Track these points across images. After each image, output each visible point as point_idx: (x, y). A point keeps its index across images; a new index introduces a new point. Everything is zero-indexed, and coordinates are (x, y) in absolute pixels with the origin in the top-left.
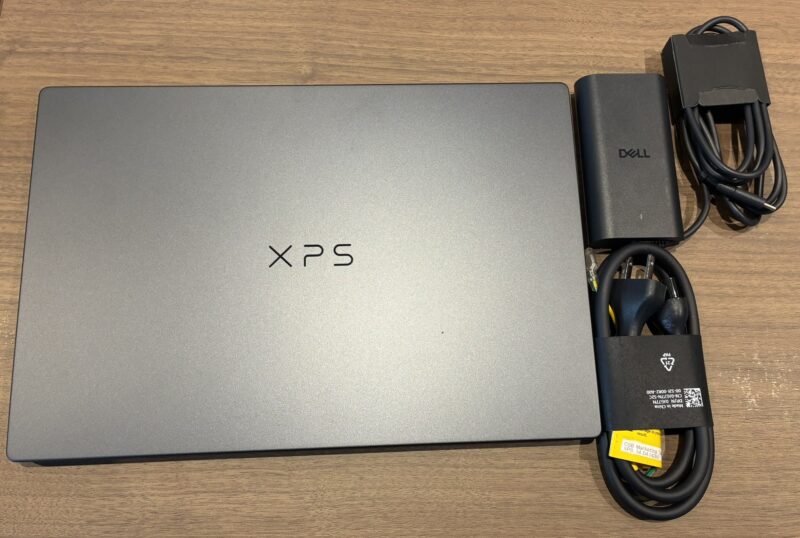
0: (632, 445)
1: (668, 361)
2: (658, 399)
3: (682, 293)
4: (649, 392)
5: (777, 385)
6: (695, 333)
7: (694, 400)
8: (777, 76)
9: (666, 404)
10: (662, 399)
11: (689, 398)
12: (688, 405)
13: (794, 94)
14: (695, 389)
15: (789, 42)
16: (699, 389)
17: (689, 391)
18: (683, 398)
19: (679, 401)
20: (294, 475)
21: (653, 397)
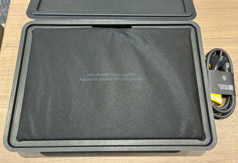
0: (214, 97)
1: (224, 78)
2: (221, 87)
3: (229, 62)
4: (219, 85)
5: (224, 129)
6: (232, 72)
7: (231, 88)
8: (216, 41)
10: (222, 87)
12: (229, 89)
13: (222, 46)
15: (219, 31)
16: (232, 86)
17: (230, 86)
18: (228, 87)
20: (85, 161)
21: (220, 86)
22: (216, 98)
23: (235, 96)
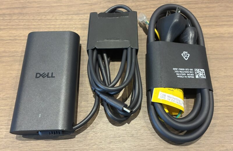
0: (165, 95)
1: (186, 55)
2: (179, 73)
3: (193, 25)
4: (174, 69)
6: (202, 45)
7: (200, 75)
9: (184, 76)
10: (181, 73)
11: (198, 74)
12: (197, 77)
14: (201, 70)
16: (203, 70)
17: (197, 70)
18: (194, 73)
19: (191, 75)
21: (176, 72)
22: (168, 96)
23: (211, 90)
